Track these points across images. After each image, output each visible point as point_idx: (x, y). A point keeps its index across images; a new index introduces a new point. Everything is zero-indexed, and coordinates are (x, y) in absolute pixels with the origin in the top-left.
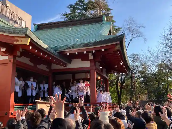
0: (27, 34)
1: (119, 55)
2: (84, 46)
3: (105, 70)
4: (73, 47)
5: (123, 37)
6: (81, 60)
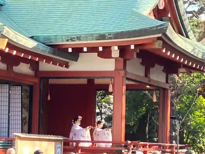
0: (4, 34)
1: (169, 53)
2: (98, 38)
3: (162, 68)
4: (79, 38)
5: (167, 27)
6: (98, 56)
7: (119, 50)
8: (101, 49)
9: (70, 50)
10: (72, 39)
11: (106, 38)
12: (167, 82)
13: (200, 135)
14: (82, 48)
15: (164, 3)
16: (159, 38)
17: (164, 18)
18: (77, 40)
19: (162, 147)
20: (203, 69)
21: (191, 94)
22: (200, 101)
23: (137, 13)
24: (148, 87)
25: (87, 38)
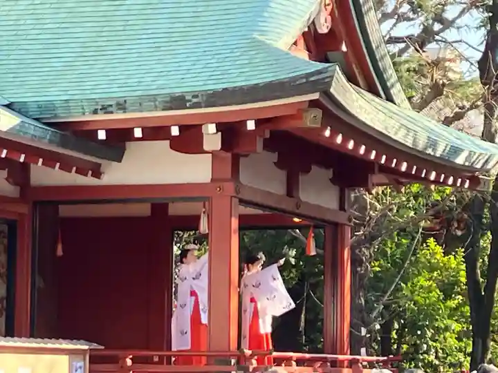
1: (339, 139)
2: (168, 105)
3: (330, 173)
4: (122, 106)
5: (332, 77)
6: (171, 148)
7: (220, 133)
8: (175, 131)
9: (102, 135)
10: (105, 109)
11: (188, 105)
12: (342, 208)
13: (429, 334)
14: (131, 130)
15: (329, 18)
16: (314, 104)
17: (330, 55)
18: (119, 109)
19: (329, 364)
20: (425, 175)
21: (405, 237)
22: (428, 252)
23: (262, 43)
24: (296, 220)
25: (140, 104)
